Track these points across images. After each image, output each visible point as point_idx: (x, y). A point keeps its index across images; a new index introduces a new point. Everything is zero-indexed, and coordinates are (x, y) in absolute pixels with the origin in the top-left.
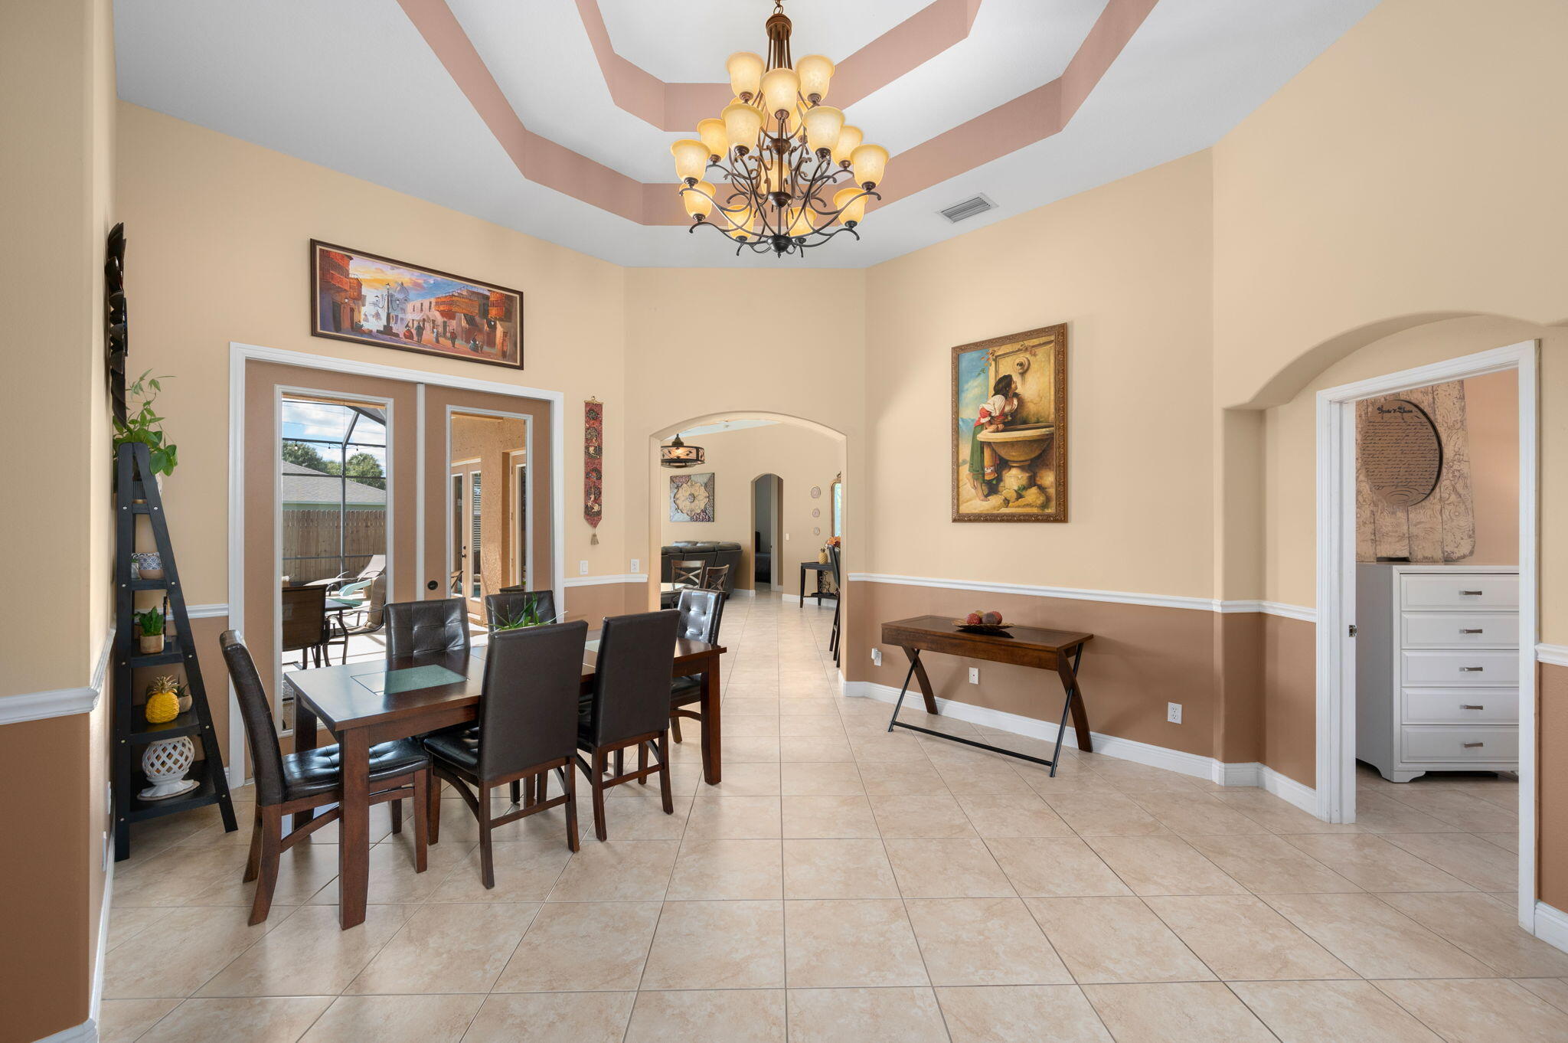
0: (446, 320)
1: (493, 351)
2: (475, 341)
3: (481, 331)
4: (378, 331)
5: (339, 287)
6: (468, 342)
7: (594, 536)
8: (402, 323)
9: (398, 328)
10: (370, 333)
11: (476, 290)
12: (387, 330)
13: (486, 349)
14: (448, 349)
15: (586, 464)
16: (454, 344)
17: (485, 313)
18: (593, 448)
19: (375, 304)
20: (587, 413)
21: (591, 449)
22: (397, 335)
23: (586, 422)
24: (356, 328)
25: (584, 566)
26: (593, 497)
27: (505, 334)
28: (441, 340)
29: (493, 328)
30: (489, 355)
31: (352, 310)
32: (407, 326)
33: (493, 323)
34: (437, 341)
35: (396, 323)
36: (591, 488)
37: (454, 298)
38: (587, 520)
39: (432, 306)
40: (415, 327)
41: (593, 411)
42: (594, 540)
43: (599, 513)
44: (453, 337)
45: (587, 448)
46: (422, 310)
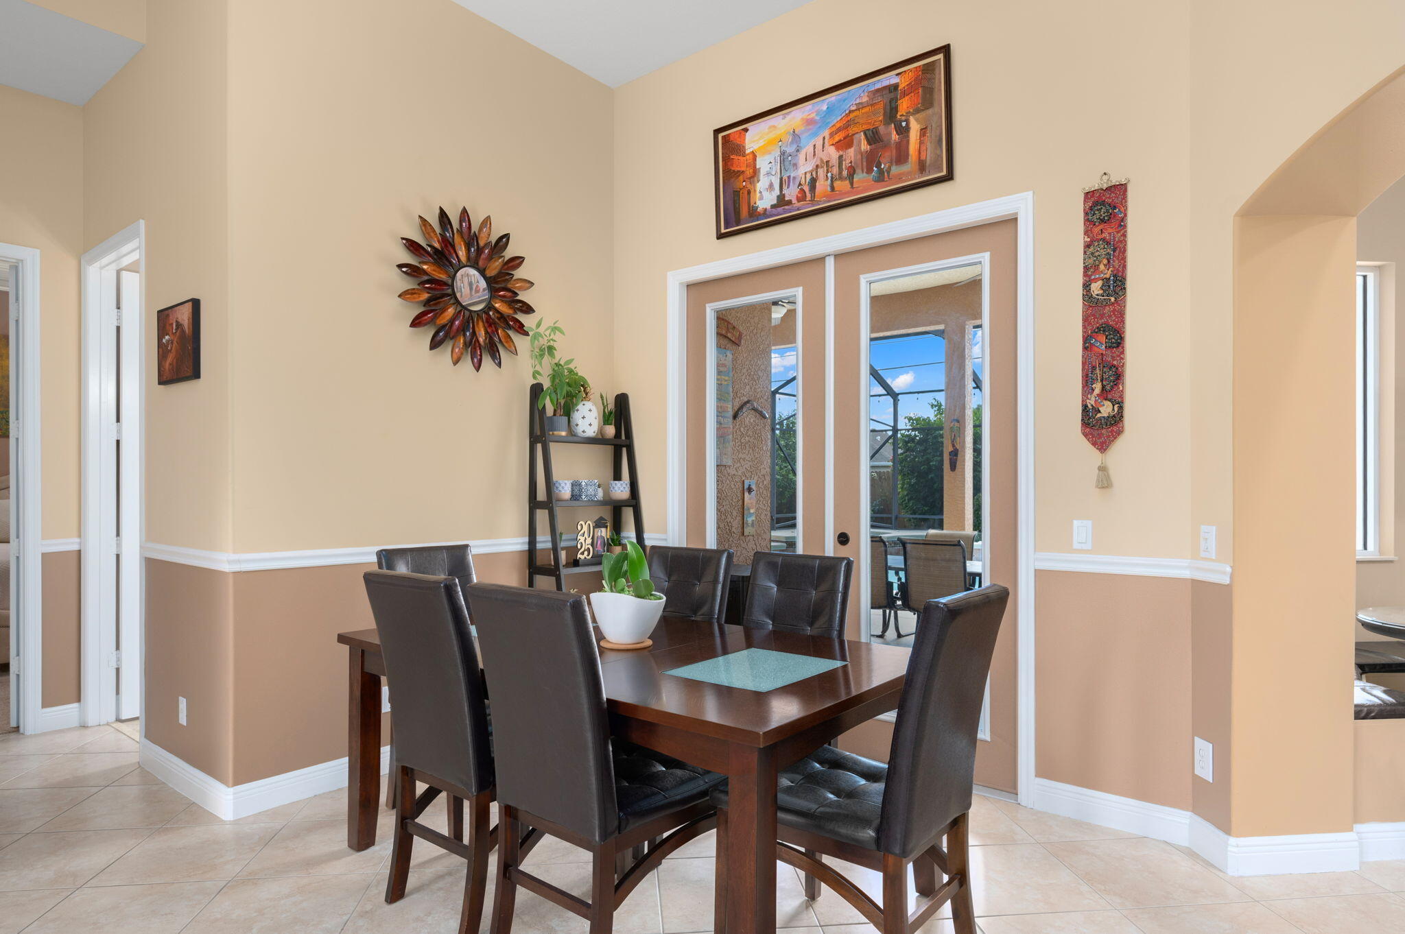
0: (841, 153)
1: (905, 168)
2: (878, 166)
3: (886, 146)
4: (773, 206)
5: (739, 171)
6: (869, 171)
7: (1103, 469)
8: (794, 183)
9: (791, 193)
10: (765, 213)
11: (879, 86)
12: (782, 201)
13: (895, 170)
14: (847, 193)
15: (1086, 320)
16: (852, 184)
17: (891, 114)
18: (1100, 283)
19: (768, 174)
20: (1086, 214)
21: (1096, 288)
22: (790, 202)
23: (1086, 233)
24: (753, 213)
25: (1081, 530)
26: (1098, 387)
27: (923, 131)
28: (837, 184)
29: (904, 131)
30: (899, 178)
31: (749, 192)
32: (800, 184)
33: (904, 124)
34: (833, 188)
35: (788, 187)
36: (1094, 368)
37: (852, 116)
38: (1085, 435)
39: (826, 140)
40: (808, 181)
41: (1103, 203)
42: (1104, 481)
43: (1116, 421)
44: (852, 172)
45: (1086, 287)
46: (814, 155)
